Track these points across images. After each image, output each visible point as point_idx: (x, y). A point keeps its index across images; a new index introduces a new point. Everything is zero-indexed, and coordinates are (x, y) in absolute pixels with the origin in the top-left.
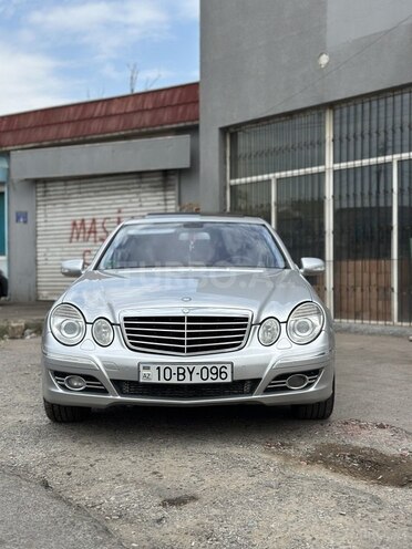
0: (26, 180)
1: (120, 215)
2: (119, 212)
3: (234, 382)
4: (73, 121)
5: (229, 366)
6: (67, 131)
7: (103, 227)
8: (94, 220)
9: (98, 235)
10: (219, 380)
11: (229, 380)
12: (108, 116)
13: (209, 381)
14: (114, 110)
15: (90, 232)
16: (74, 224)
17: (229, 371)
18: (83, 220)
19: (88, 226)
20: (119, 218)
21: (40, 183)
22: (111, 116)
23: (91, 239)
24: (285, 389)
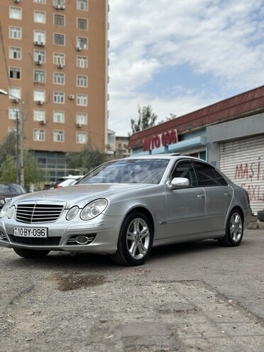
0: (215, 142)
1: (260, 161)
2: (259, 159)
3: (48, 238)
4: (236, 105)
5: (46, 229)
6: (232, 112)
7: (251, 169)
8: (247, 164)
9: (249, 174)
10: (41, 236)
11: (45, 236)
12: (253, 100)
13: (37, 236)
14: (256, 96)
15: (244, 172)
16: (237, 168)
17: (45, 232)
18: (241, 165)
19: (244, 169)
20: (259, 163)
21: (221, 144)
22: (255, 99)
23: (245, 177)
24: (76, 243)
